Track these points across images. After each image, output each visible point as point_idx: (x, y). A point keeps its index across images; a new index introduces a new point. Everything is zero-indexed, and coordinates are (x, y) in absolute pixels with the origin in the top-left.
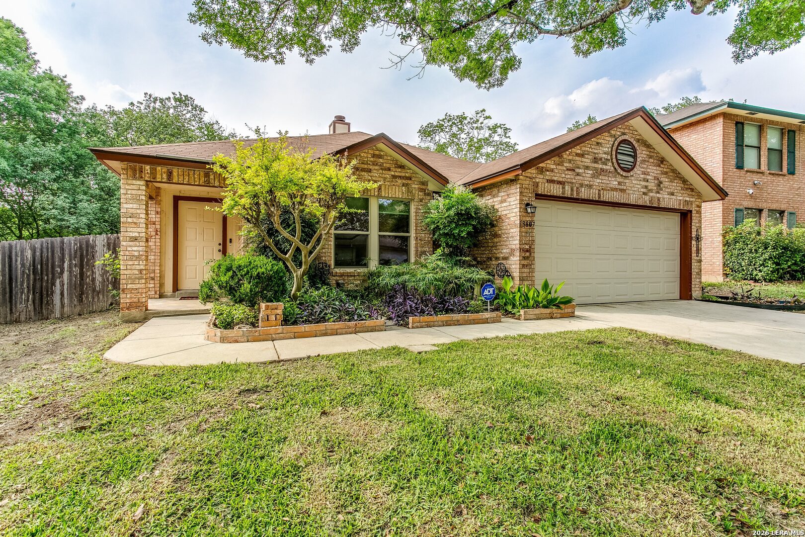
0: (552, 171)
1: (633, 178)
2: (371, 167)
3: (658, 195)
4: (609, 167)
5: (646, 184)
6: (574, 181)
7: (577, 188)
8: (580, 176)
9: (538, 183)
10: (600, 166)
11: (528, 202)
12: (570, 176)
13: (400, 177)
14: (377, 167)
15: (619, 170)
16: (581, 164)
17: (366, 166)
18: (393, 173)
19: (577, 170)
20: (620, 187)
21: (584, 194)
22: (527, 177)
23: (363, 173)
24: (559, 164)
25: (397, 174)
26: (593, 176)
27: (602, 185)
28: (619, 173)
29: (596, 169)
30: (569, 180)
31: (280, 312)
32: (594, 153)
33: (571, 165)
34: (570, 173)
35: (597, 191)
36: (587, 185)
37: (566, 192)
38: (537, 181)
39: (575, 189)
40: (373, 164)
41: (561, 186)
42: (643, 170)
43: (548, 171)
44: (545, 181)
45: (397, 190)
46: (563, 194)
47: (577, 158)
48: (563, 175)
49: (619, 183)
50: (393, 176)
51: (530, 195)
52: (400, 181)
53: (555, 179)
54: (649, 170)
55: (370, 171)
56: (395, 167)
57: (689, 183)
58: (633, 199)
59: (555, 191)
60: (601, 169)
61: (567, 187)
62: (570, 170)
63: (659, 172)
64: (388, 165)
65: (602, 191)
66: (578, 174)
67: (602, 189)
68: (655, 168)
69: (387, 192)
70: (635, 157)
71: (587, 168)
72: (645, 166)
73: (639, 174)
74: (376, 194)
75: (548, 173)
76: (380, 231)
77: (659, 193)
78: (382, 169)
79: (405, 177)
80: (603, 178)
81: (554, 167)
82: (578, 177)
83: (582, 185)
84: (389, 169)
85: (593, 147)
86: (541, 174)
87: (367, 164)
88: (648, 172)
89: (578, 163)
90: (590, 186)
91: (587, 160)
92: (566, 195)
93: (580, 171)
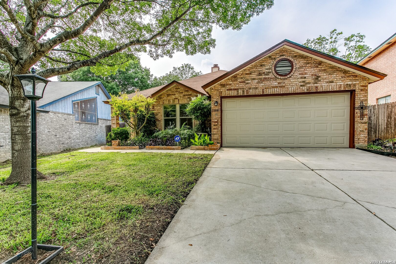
0: (230, 85)
1: (291, 79)
2: (175, 93)
3: (315, 85)
4: (270, 76)
5: (304, 80)
6: (244, 87)
7: (247, 90)
8: (249, 84)
9: (222, 92)
10: (264, 77)
11: (217, 101)
12: (242, 85)
13: (187, 95)
14: (177, 93)
15: (278, 76)
16: (249, 78)
17: (173, 93)
18: (184, 94)
19: (247, 82)
20: (280, 85)
21: (251, 92)
22: (215, 90)
23: (172, 96)
24: (234, 81)
25: (185, 94)
26: (258, 83)
27: (265, 86)
28: (278, 78)
29: (260, 79)
30: (241, 87)
31: (117, 143)
32: (259, 71)
33: (242, 80)
34: (242, 84)
35: (261, 90)
36: (254, 88)
37: (240, 93)
38: (221, 91)
39: (245, 91)
40: (176, 92)
41: (236, 91)
42: (300, 72)
43: (227, 85)
44: (226, 90)
45: (186, 100)
46: (237, 94)
47: (246, 76)
48: (238, 86)
49: (279, 83)
50: (184, 95)
51: (218, 98)
52: (186, 97)
53: (232, 88)
54: (306, 72)
55: (175, 95)
56: (185, 91)
57: (350, 72)
58: (291, 90)
59: (232, 94)
60: (264, 78)
61: (240, 91)
62: (242, 82)
63: (317, 71)
64: (182, 91)
65: (265, 90)
66: (247, 84)
67: (265, 88)
68: (313, 69)
69: (181, 101)
70: (292, 66)
71: (254, 79)
72: (303, 70)
73: (297, 76)
74: (177, 103)
75: (227, 86)
76: (180, 116)
77: (317, 83)
78: (179, 93)
79: (189, 94)
80: (266, 82)
81: (232, 83)
82: (248, 85)
83: (250, 89)
84: (182, 93)
85: (258, 68)
86: (223, 87)
87: (174, 92)
88: (306, 73)
89: (247, 78)
90: (256, 88)
91: (254, 76)
92: (239, 95)
93: (249, 81)
